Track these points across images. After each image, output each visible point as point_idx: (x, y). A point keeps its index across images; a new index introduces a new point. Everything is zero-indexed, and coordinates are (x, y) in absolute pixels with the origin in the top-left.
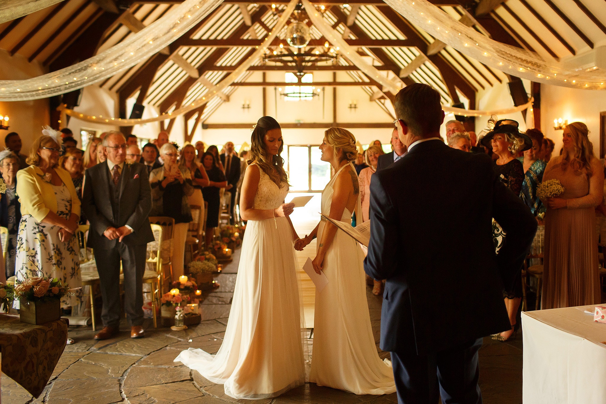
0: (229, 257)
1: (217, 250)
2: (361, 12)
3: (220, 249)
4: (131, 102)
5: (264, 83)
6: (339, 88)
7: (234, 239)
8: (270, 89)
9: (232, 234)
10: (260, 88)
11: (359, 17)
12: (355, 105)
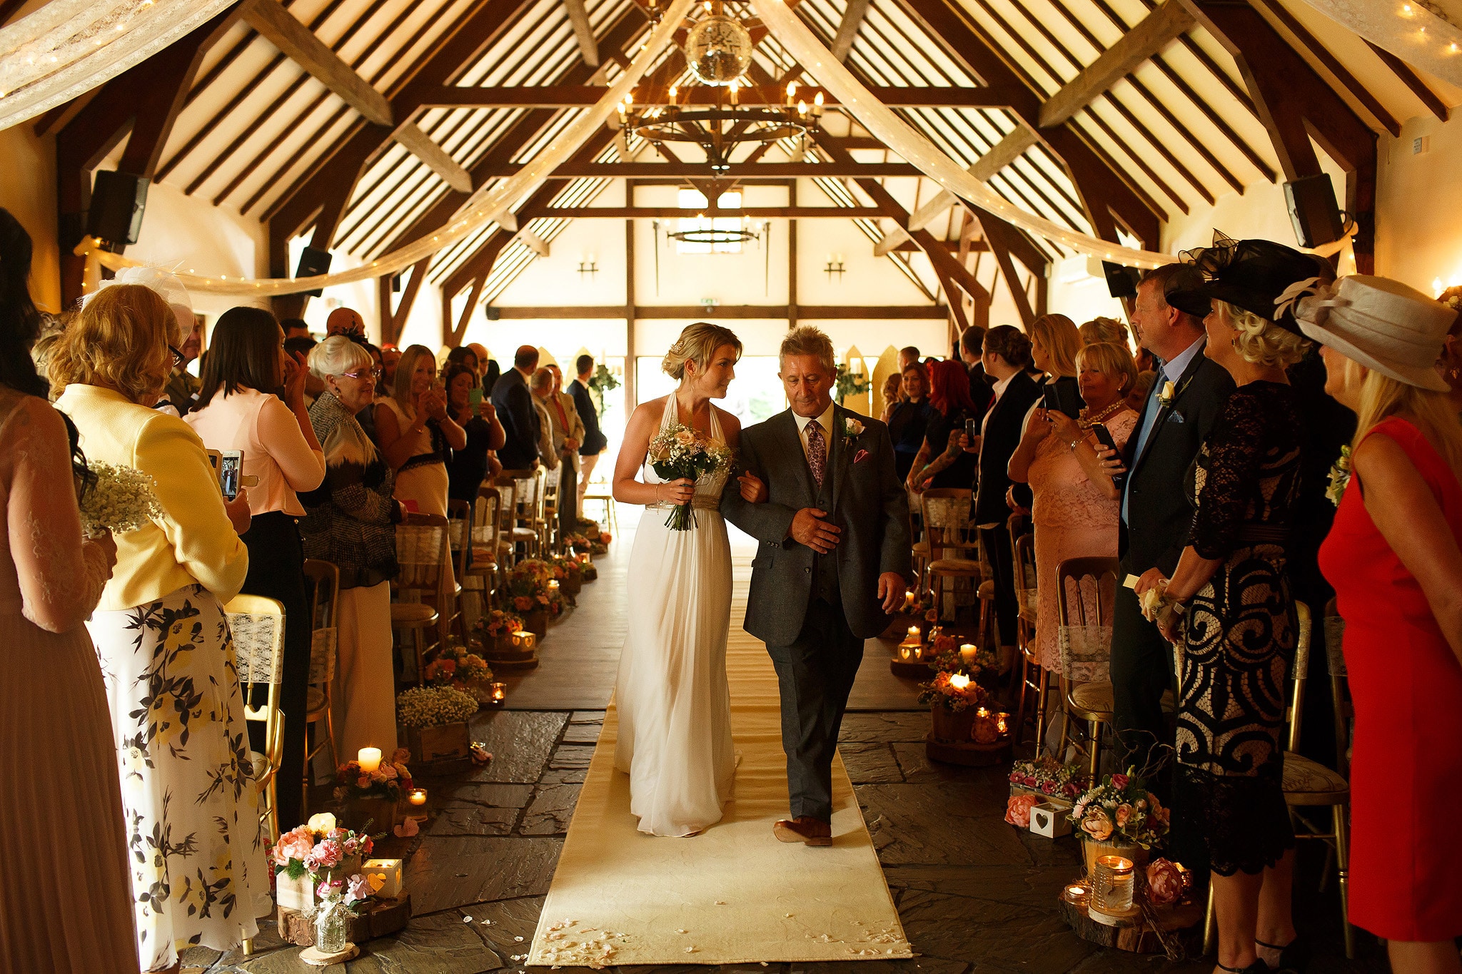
0: (530, 654)
1: (494, 634)
2: (866, 29)
3: (505, 631)
4: (297, 245)
5: (630, 211)
6: (804, 223)
7: (544, 601)
8: (643, 224)
9: (541, 587)
10: (621, 222)
11: (860, 43)
12: (841, 265)
